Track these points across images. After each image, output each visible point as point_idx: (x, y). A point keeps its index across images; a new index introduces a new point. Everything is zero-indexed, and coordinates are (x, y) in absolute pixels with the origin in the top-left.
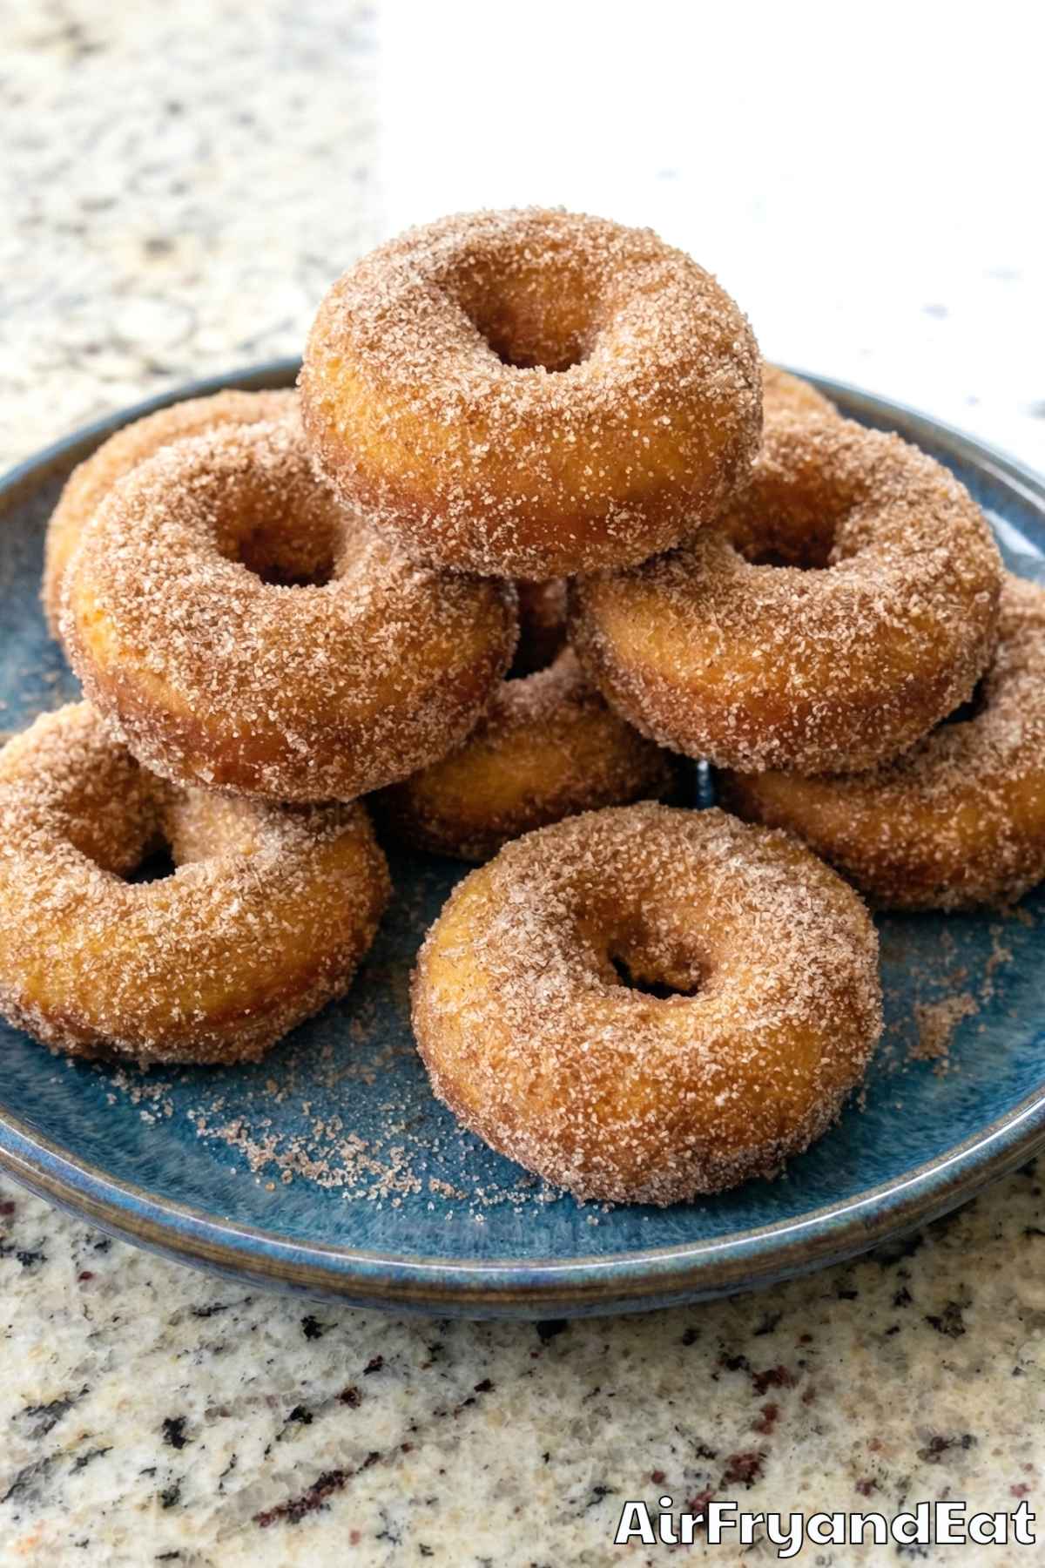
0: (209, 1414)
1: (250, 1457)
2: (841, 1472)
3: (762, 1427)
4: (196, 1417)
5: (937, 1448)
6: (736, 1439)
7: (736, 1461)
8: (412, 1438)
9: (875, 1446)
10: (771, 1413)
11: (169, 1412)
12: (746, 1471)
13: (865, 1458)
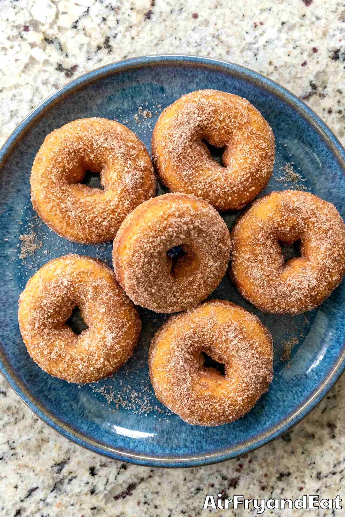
0: (101, 466)
1: (112, 479)
2: (257, 484)
3: (238, 470)
4: (98, 467)
5: (282, 476)
6: (232, 475)
7: (232, 480)
8: (151, 474)
9: (266, 475)
10: (241, 466)
11: (91, 465)
12: (234, 483)
13: (264, 480)
